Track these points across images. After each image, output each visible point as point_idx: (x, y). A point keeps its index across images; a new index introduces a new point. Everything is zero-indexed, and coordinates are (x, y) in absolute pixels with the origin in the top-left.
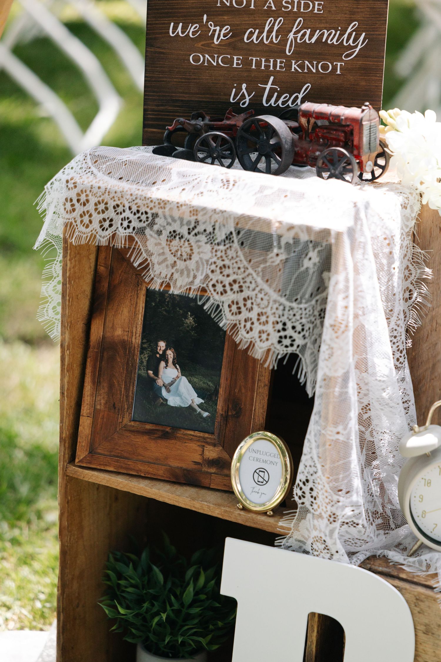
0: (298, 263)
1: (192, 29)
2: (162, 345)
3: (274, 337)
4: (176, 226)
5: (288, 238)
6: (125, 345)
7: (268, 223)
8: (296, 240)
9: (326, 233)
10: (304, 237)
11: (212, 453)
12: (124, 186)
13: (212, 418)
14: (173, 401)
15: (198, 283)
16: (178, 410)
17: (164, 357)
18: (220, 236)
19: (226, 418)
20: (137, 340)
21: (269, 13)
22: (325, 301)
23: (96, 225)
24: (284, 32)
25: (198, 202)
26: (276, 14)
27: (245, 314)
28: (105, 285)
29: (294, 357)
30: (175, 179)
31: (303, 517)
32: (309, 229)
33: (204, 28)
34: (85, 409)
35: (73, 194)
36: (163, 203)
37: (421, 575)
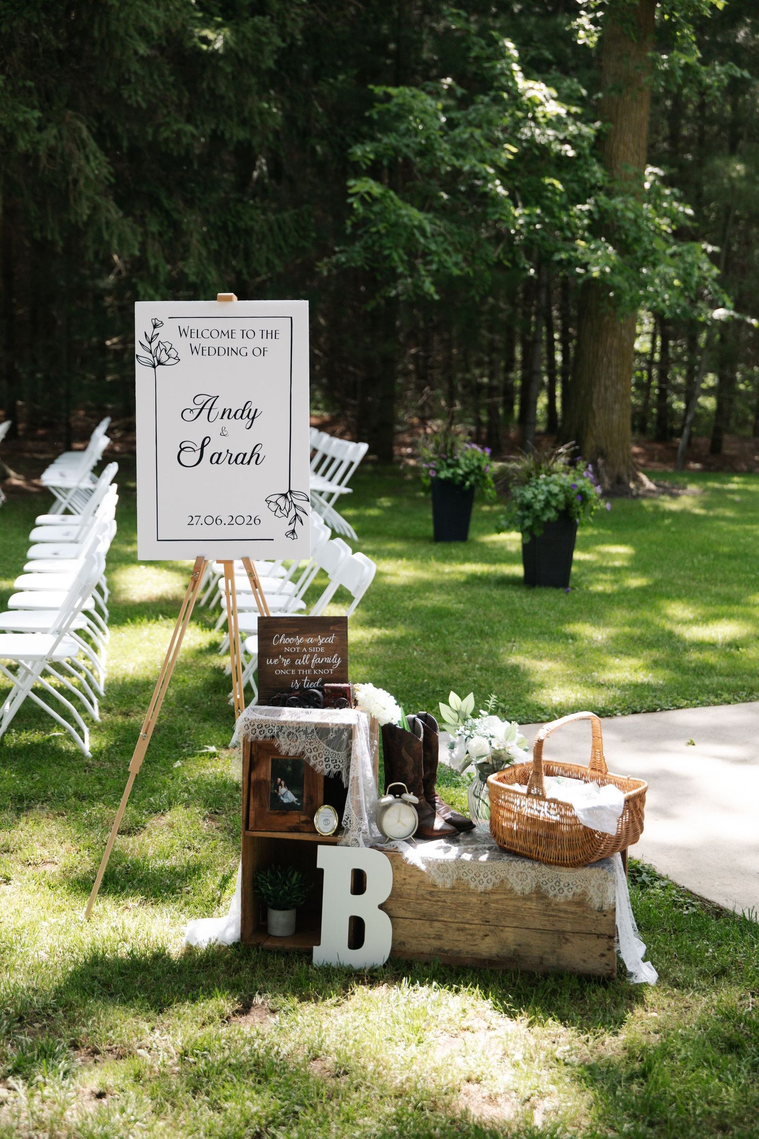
0: (341, 737)
1: (275, 661)
2: (279, 780)
3: (332, 766)
4: (291, 730)
5: (336, 728)
6: (265, 781)
7: (328, 724)
8: (339, 729)
9: (350, 725)
10: (342, 728)
11: (303, 818)
12: (268, 718)
13: (302, 805)
14: (285, 801)
15: (300, 750)
16: (288, 804)
17: (280, 784)
18: (309, 731)
19: (307, 804)
20: (269, 779)
21: (304, 653)
22: (351, 749)
23: (258, 733)
24: (310, 659)
25: (299, 720)
26: (307, 653)
27: (319, 759)
28: (255, 759)
29: (340, 773)
30: (287, 714)
31: (347, 832)
32: (344, 725)
33: (280, 660)
34: (251, 808)
35: (248, 723)
36: (285, 722)
37: (392, 848)
